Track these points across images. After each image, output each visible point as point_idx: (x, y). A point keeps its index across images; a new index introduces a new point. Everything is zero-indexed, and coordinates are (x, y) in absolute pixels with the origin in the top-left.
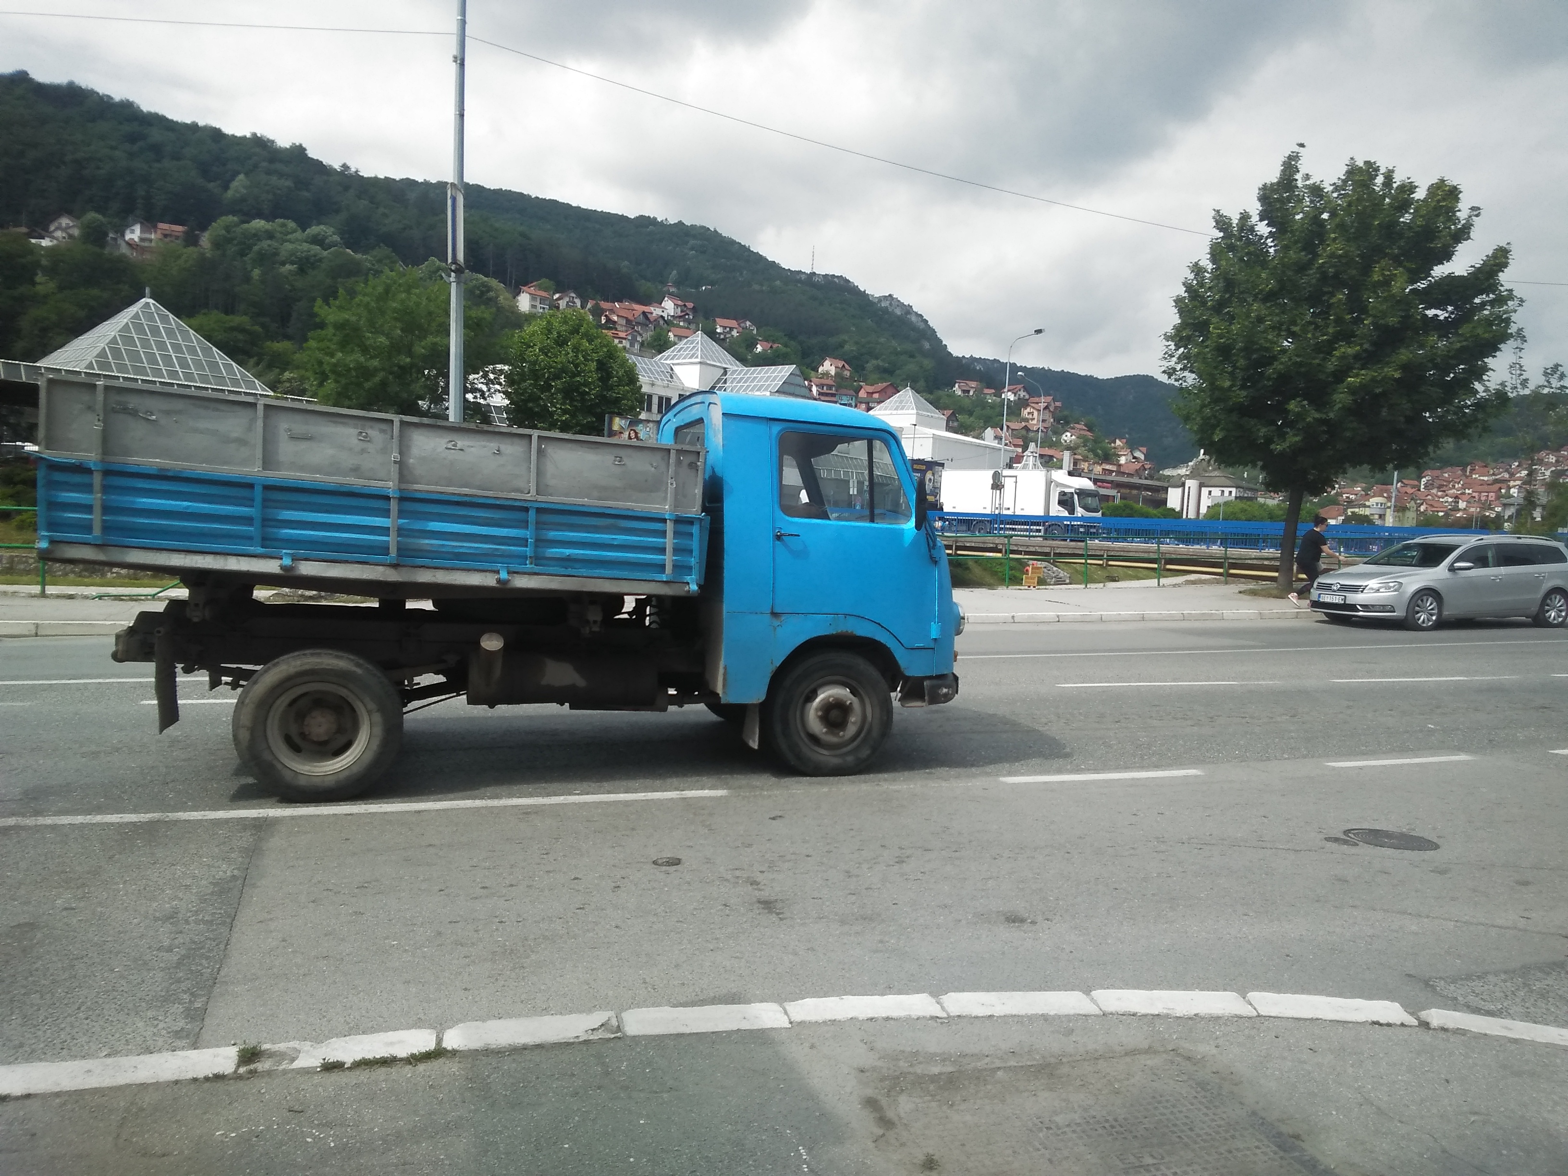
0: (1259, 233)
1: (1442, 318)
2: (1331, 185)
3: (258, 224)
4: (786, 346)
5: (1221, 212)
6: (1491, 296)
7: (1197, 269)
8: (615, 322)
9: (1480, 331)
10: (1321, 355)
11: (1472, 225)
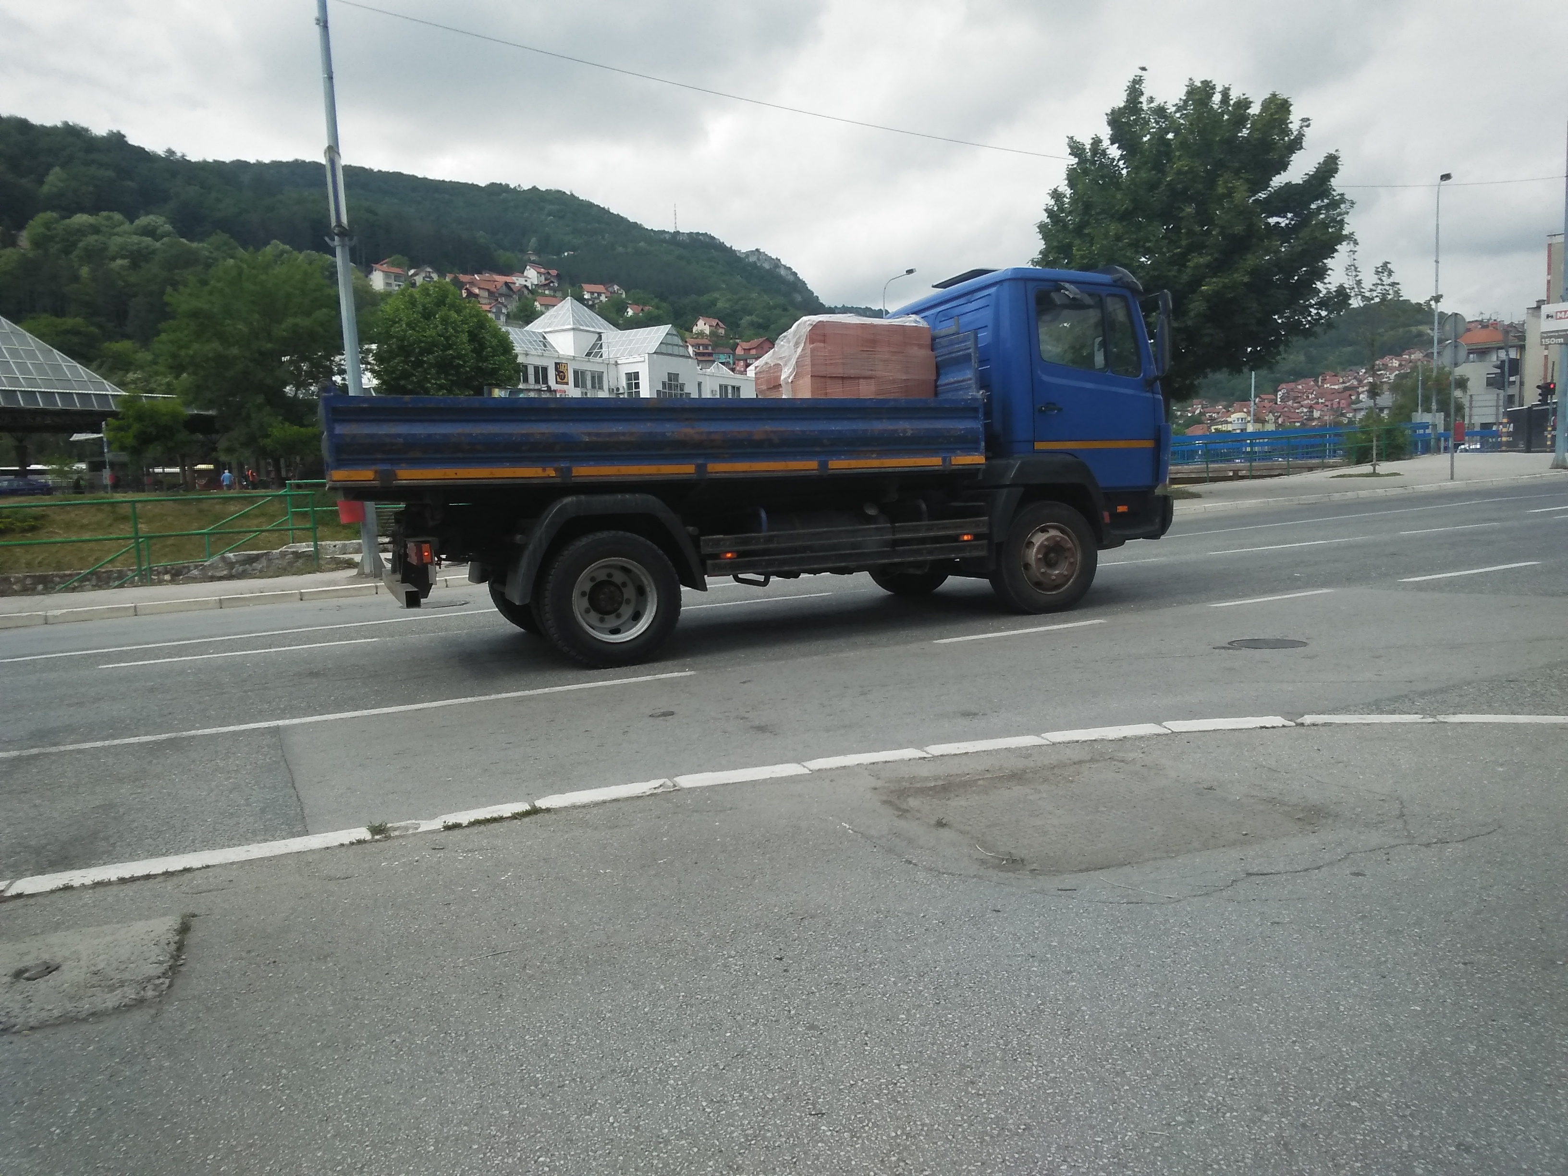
0: (1110, 157)
1: (1283, 225)
2: (1174, 106)
3: (81, 219)
4: (658, 308)
5: (1075, 138)
6: (1325, 201)
7: (1056, 195)
8: (476, 296)
9: (1318, 234)
10: (1176, 268)
11: (1304, 135)
